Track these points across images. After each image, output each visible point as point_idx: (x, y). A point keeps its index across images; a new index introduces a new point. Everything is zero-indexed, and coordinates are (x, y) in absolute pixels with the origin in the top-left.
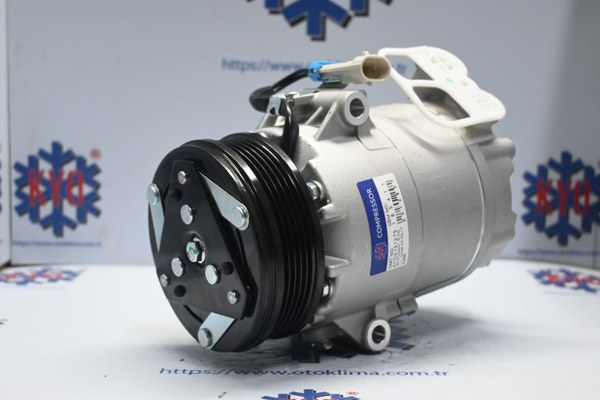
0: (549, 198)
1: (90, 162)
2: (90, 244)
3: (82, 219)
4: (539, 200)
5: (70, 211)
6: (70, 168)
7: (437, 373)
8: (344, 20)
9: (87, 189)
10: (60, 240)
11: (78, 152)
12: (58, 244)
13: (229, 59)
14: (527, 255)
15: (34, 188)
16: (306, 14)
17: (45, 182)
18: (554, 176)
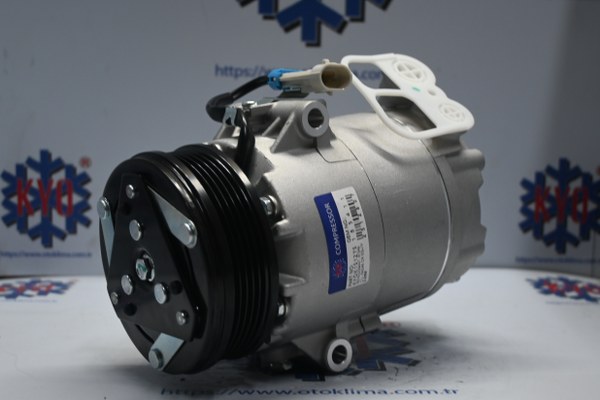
0: (547, 205)
1: (79, 170)
2: (80, 255)
3: (72, 229)
4: (537, 208)
5: (59, 221)
6: (59, 176)
7: (447, 391)
8: (339, 26)
9: (77, 199)
10: (49, 251)
11: (67, 160)
12: (47, 255)
13: (222, 66)
14: (524, 263)
15: (22, 198)
16: (301, 19)
17: (33, 192)
18: (552, 183)
